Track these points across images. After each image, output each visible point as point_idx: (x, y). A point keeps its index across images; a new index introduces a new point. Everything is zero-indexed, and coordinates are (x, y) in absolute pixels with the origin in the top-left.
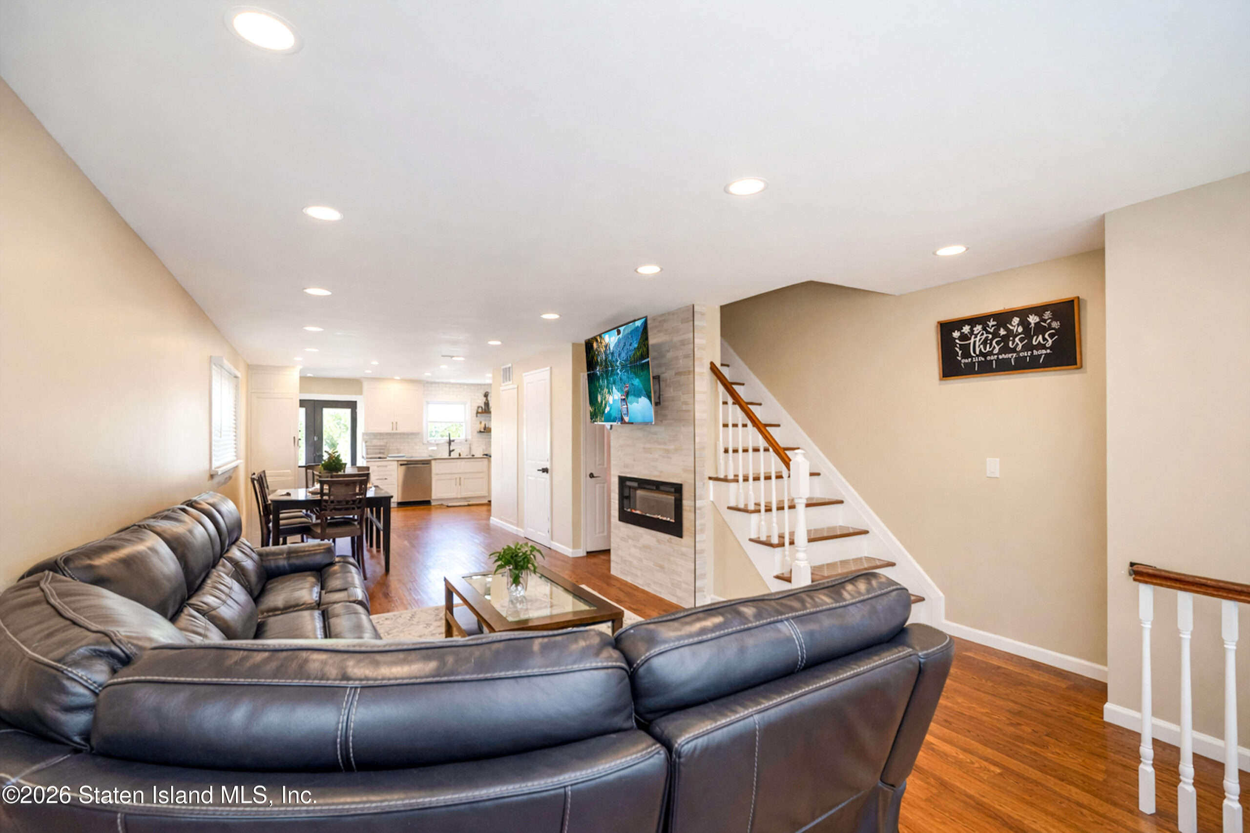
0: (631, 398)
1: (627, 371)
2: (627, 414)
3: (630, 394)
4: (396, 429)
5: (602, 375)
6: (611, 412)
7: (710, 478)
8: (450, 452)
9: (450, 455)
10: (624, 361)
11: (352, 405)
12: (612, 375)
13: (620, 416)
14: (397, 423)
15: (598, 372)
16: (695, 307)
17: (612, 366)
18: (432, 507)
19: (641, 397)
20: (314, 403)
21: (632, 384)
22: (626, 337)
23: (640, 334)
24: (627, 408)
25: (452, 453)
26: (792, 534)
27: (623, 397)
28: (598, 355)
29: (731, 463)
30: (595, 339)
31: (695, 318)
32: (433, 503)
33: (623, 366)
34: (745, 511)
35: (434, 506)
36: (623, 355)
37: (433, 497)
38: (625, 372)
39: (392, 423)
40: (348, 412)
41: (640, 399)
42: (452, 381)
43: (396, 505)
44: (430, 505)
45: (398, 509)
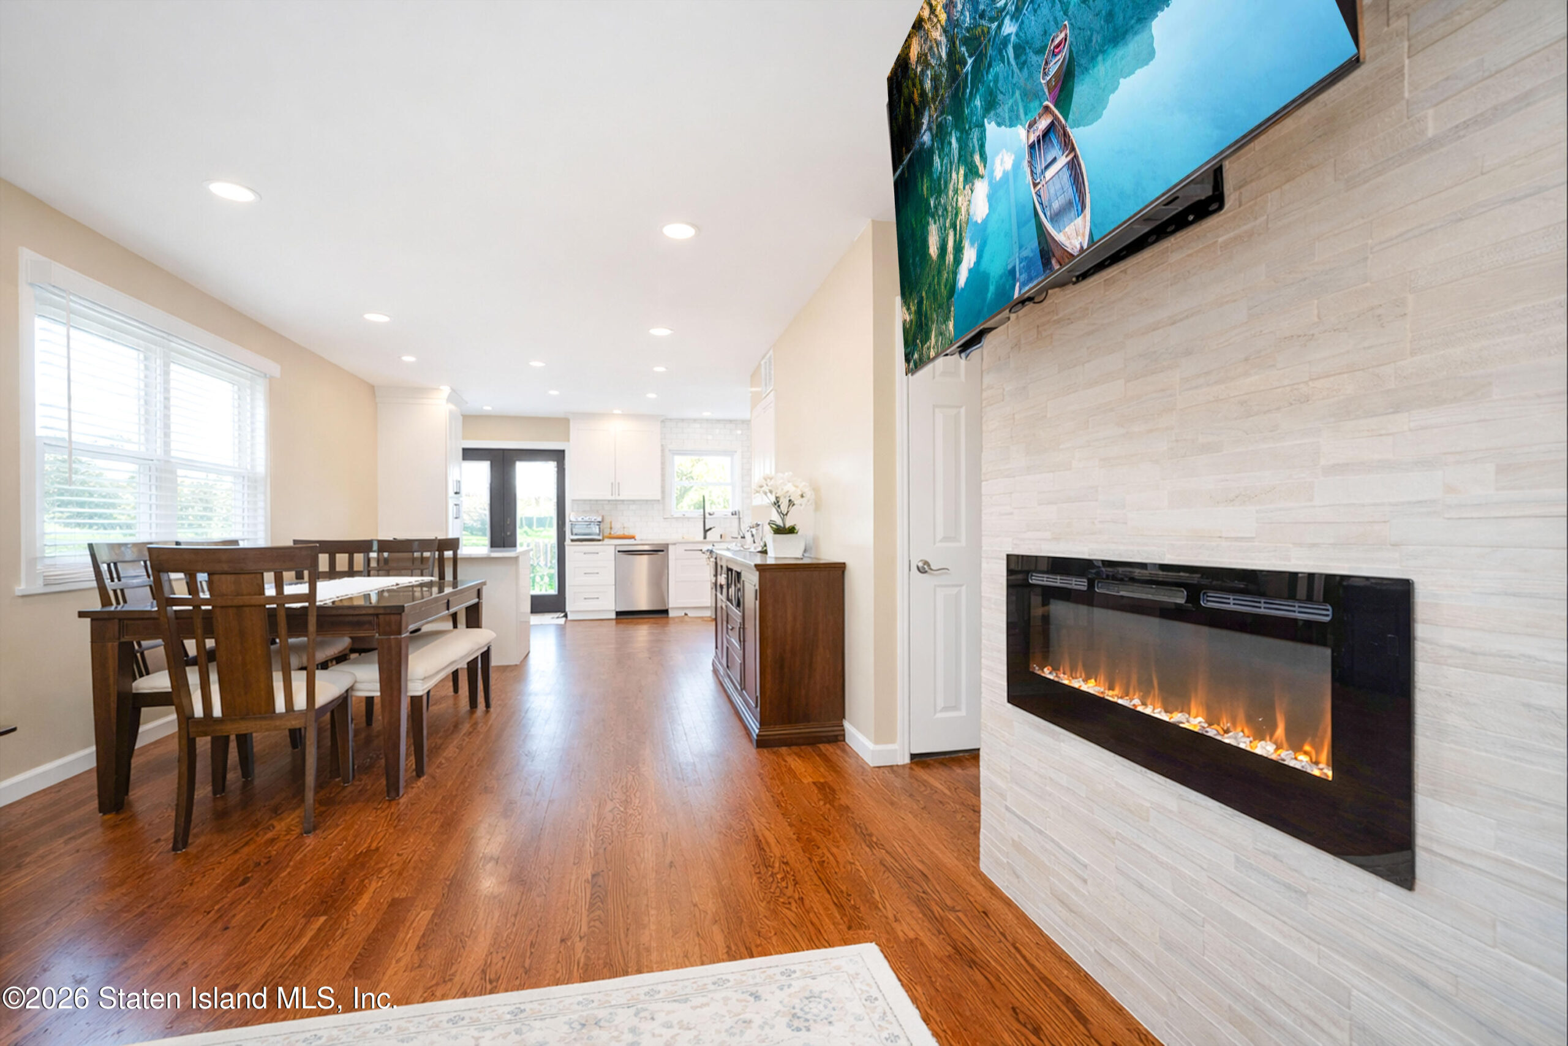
4: (619, 495)
8: (706, 531)
9: (705, 537)
11: (558, 456)
14: (620, 485)
18: (671, 622)
20: (503, 453)
25: (708, 533)
32: (671, 614)
35: (674, 618)
37: (670, 606)
39: (613, 484)
40: (551, 466)
42: (707, 414)
43: (613, 616)
44: (668, 617)
45: (614, 622)
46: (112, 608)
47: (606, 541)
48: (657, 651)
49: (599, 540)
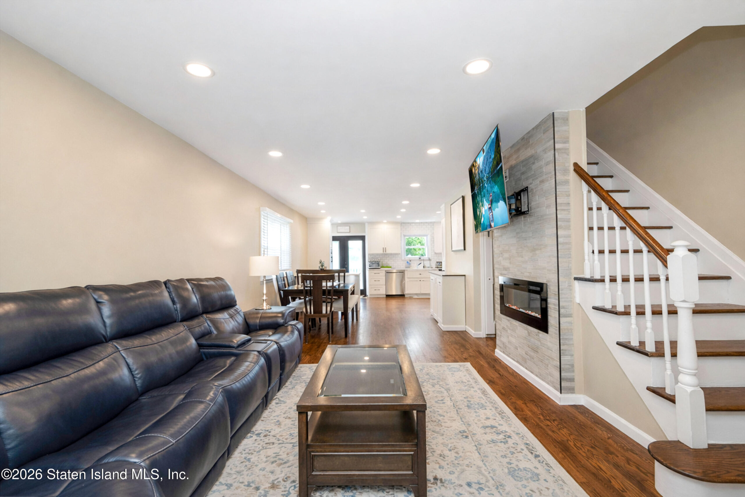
0: (494, 204)
1: (490, 183)
2: (493, 221)
3: (493, 201)
4: (386, 252)
5: (478, 192)
6: (484, 222)
7: (576, 279)
10: (487, 174)
11: (363, 238)
12: (483, 189)
13: (489, 223)
14: (386, 248)
15: (476, 191)
16: (555, 114)
17: (482, 181)
19: (499, 202)
20: (343, 238)
21: (494, 192)
22: (488, 152)
23: (495, 144)
24: (492, 215)
26: (674, 344)
27: (490, 206)
28: (475, 177)
29: (596, 262)
30: (473, 165)
31: (555, 125)
32: (406, 296)
33: (488, 178)
34: (613, 312)
35: (407, 298)
36: (487, 169)
37: (406, 293)
38: (489, 183)
39: (383, 248)
40: (360, 242)
41: (499, 204)
42: (418, 221)
43: (385, 296)
44: (404, 297)
45: (385, 299)
46: (286, 289)
47: (382, 269)
48: (401, 310)
49: (379, 268)
